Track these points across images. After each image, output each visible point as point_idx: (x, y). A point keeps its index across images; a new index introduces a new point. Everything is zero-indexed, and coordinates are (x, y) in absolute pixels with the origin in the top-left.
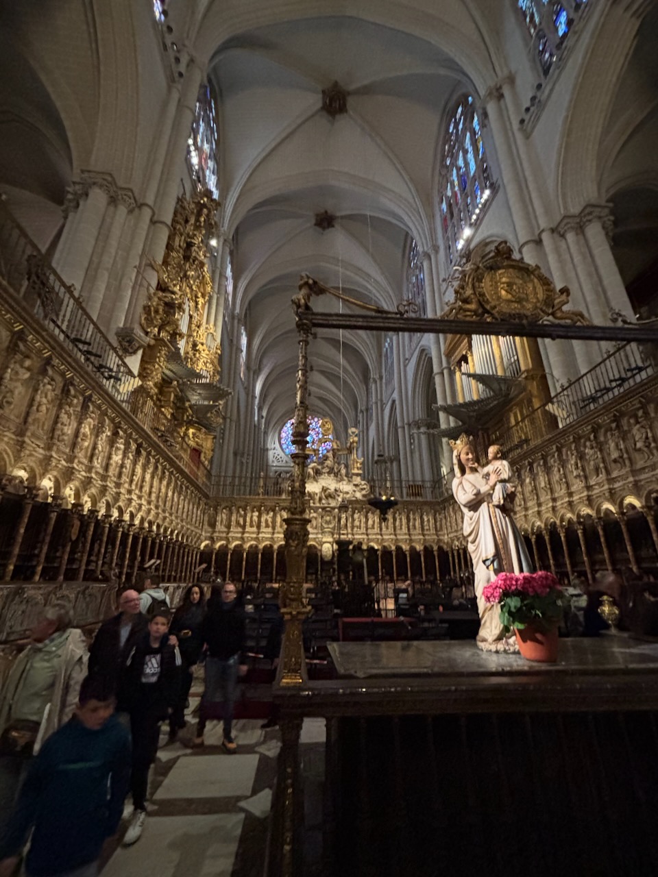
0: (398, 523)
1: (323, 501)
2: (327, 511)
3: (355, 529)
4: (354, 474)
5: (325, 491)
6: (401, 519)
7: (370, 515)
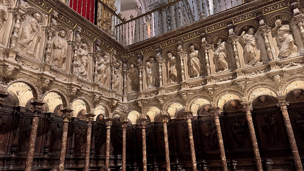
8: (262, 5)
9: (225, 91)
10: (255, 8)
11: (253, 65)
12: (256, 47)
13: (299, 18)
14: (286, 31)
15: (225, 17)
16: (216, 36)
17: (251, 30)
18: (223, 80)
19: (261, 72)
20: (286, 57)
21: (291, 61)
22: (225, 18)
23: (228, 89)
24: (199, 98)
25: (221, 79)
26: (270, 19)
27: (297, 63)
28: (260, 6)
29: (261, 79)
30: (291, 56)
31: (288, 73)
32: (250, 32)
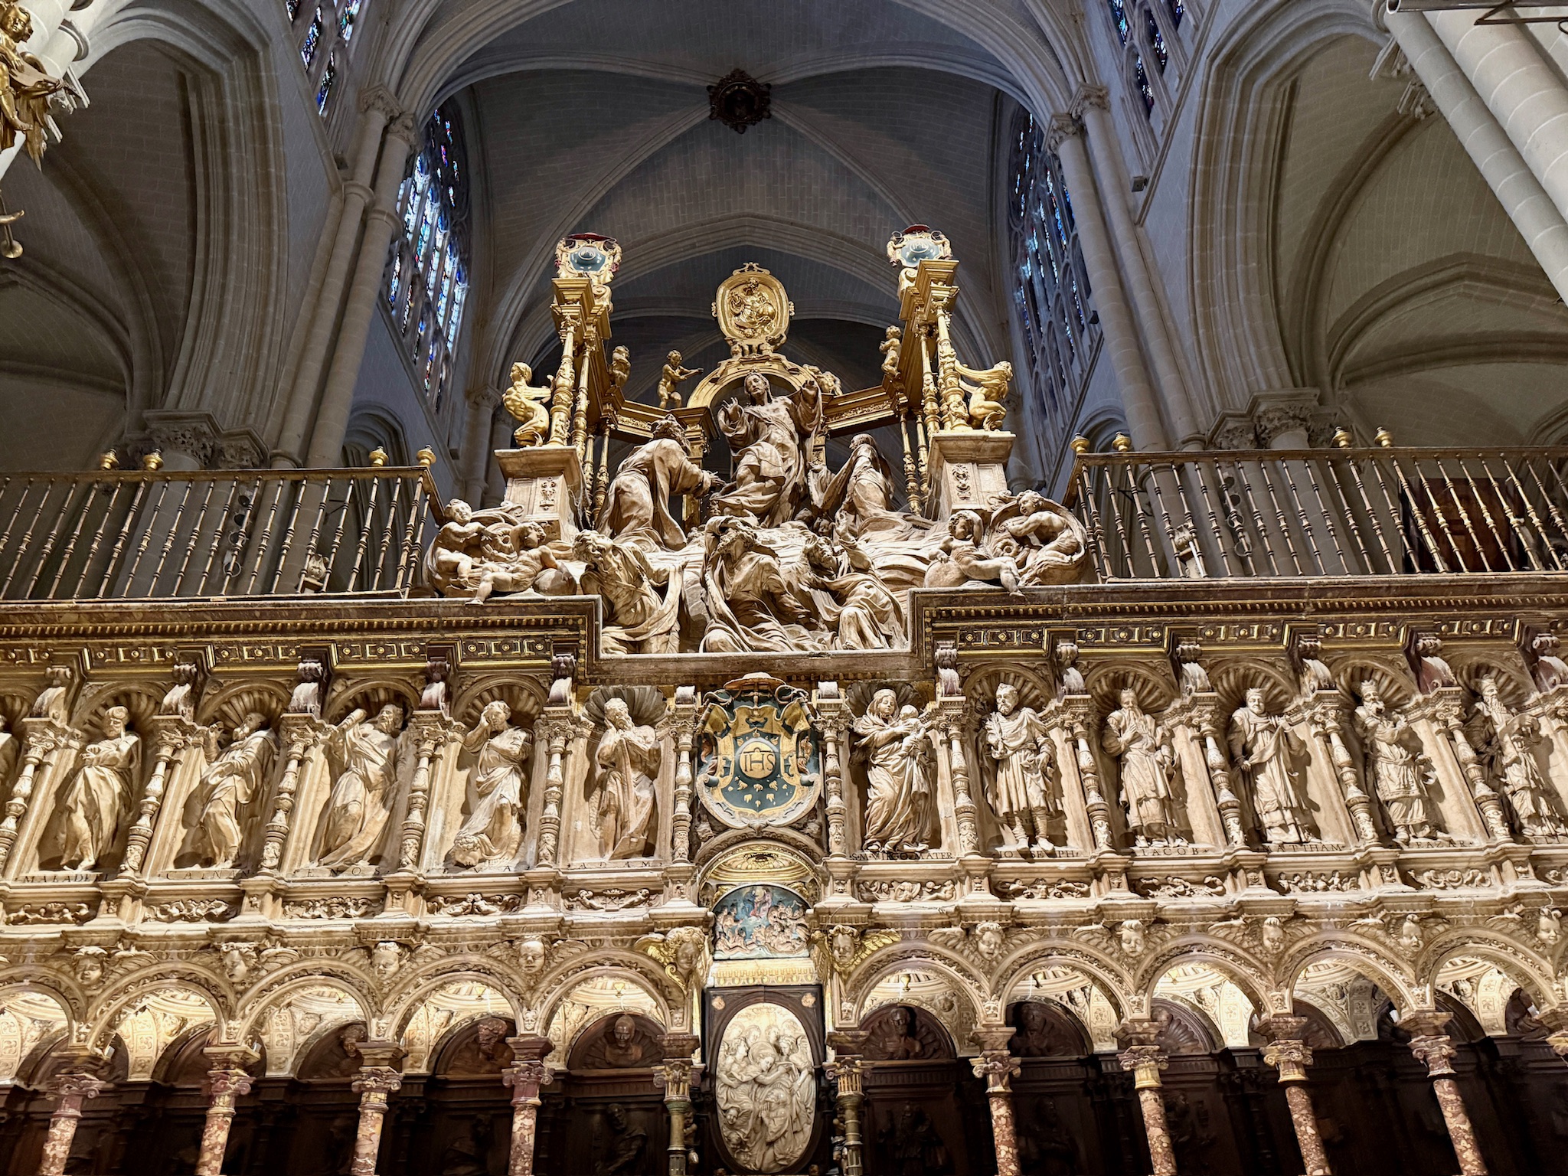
0: (1392, 776)
1: (717, 635)
2: (742, 695)
3: (1015, 840)
4: (948, 452)
5: (731, 561)
6: (1410, 743)
7: (1126, 719)
8: (458, 627)
9: (162, 976)
10: (430, 628)
11: (336, 872)
12: (378, 793)
13: (560, 718)
14: (506, 756)
15: (303, 626)
16: (249, 692)
17: (390, 713)
18: (180, 917)
19: (352, 912)
20: (468, 867)
21: (475, 889)
22: (302, 631)
23: (180, 966)
24: (25, 989)
25: (175, 912)
26: (476, 690)
27: (494, 902)
28: (449, 627)
29: (333, 944)
30: (487, 868)
31: (440, 940)
32: (383, 719)
